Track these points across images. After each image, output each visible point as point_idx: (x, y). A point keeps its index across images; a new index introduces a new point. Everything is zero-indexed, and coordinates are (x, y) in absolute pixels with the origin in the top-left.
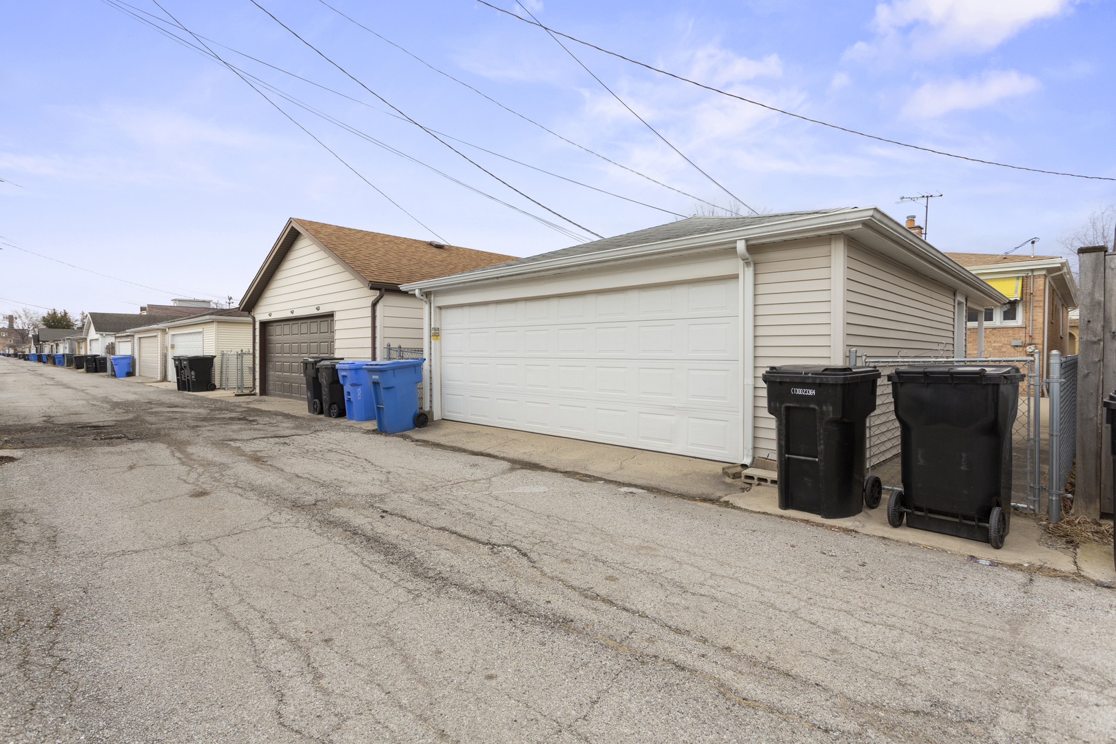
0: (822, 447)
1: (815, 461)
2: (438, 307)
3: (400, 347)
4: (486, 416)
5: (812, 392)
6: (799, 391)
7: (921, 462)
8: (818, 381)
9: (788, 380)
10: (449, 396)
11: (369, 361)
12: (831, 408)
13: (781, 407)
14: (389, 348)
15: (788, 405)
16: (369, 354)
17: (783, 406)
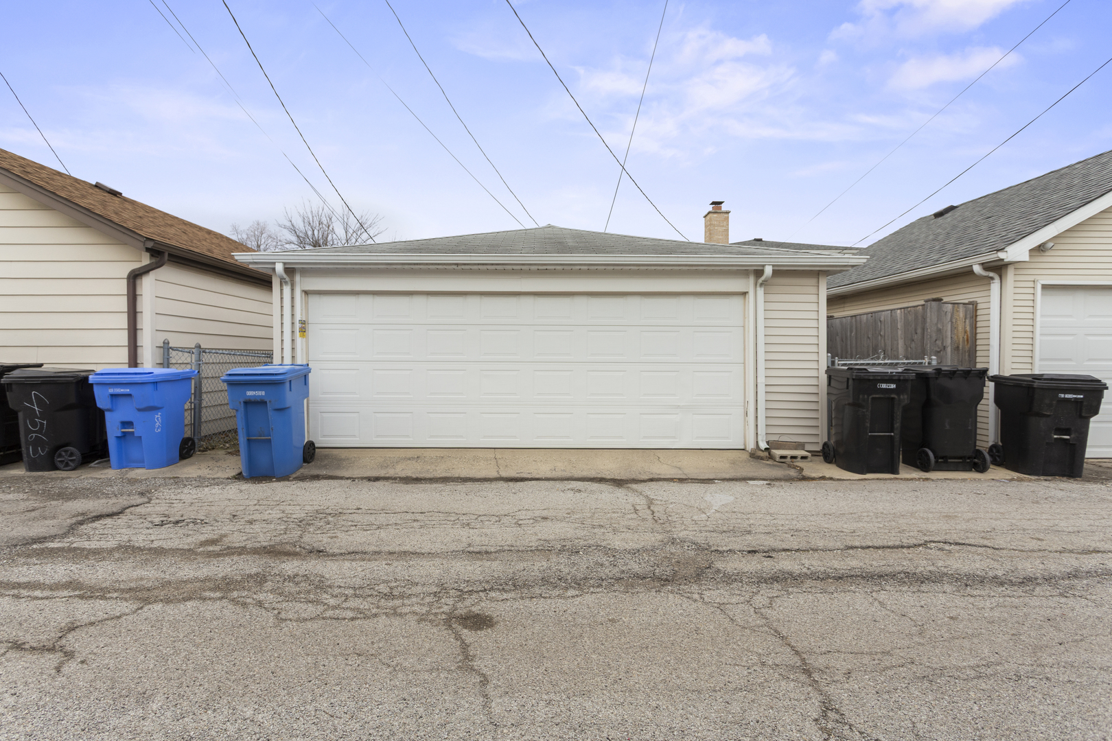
0: (898, 424)
1: (891, 436)
2: (303, 291)
3: (200, 347)
4: (408, 436)
5: (893, 386)
6: (884, 386)
7: (948, 427)
8: (902, 378)
9: (879, 378)
10: (324, 415)
11: (125, 368)
12: (906, 397)
13: (868, 399)
14: (166, 348)
15: (874, 396)
16: (123, 355)
17: (871, 397)
